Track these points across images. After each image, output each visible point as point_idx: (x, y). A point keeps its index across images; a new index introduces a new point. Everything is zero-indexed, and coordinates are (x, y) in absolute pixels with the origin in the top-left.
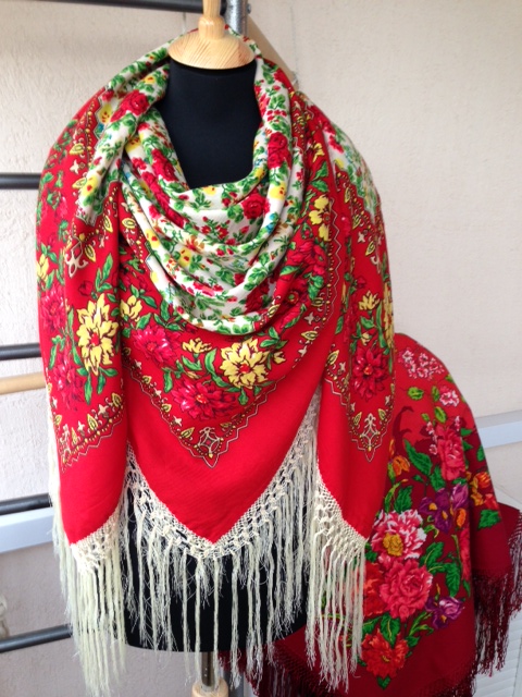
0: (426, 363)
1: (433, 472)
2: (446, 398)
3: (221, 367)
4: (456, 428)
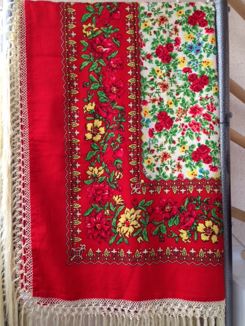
3: (121, 216)
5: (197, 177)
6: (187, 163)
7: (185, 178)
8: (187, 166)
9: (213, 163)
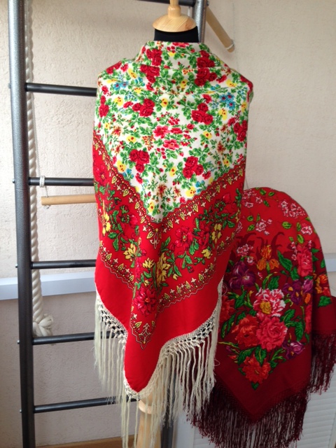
0: (295, 209)
1: (292, 270)
2: (305, 230)
4: (309, 247)
5: (197, 193)
6: (183, 184)
7: (186, 200)
8: (183, 187)
9: (205, 170)
